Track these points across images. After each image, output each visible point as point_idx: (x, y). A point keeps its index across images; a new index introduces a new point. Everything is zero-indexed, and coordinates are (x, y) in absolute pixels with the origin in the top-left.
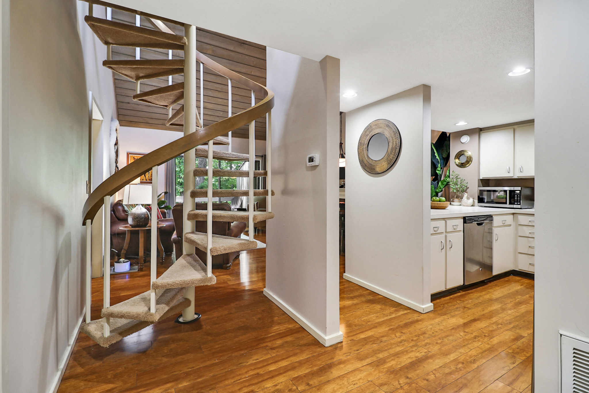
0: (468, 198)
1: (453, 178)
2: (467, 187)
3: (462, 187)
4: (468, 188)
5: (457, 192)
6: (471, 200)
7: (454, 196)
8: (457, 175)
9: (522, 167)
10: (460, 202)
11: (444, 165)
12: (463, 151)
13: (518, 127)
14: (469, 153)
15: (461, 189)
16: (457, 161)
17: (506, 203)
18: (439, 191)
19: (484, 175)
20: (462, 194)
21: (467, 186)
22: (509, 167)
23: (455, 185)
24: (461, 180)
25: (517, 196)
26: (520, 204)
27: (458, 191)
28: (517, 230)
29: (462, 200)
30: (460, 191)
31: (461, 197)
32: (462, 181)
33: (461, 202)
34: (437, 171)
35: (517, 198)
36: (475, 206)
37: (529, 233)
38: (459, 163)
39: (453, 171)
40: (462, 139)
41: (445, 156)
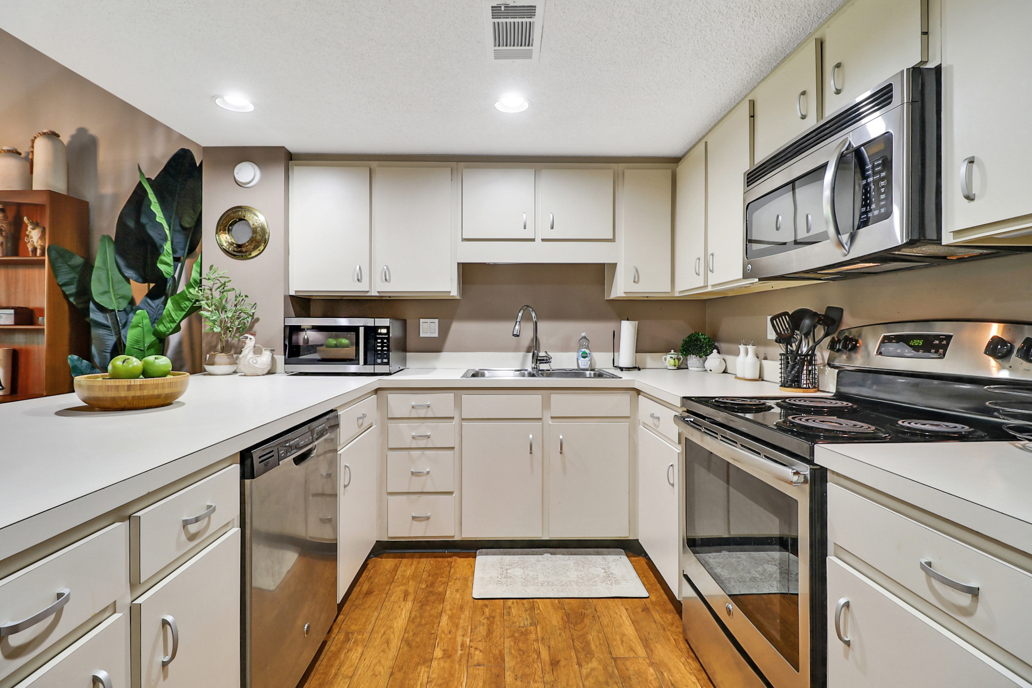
0: (257, 351)
1: (211, 290)
2: (255, 317)
3: (238, 318)
4: (258, 320)
5: (225, 333)
6: (266, 357)
7: (216, 346)
8: (223, 280)
9: (387, 268)
10: (234, 362)
11: (185, 250)
12: (240, 207)
13: (379, 166)
14: (259, 219)
15: (237, 323)
16: (225, 238)
17: (355, 361)
18: (168, 329)
19: (299, 285)
20: (239, 340)
21: (253, 313)
22: (360, 267)
23: (217, 309)
24: (236, 297)
25: (382, 342)
26: (388, 363)
27: (228, 328)
28: (384, 433)
29: (241, 356)
30: (235, 328)
31: (236, 348)
32: (240, 299)
33: (238, 362)
34: (161, 267)
35: (382, 346)
36: (277, 372)
37: (411, 437)
38: (232, 244)
39: (211, 267)
40: (240, 170)
41: (188, 222)
